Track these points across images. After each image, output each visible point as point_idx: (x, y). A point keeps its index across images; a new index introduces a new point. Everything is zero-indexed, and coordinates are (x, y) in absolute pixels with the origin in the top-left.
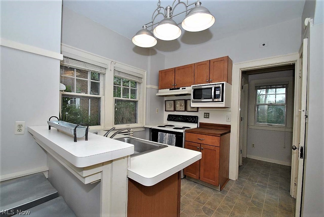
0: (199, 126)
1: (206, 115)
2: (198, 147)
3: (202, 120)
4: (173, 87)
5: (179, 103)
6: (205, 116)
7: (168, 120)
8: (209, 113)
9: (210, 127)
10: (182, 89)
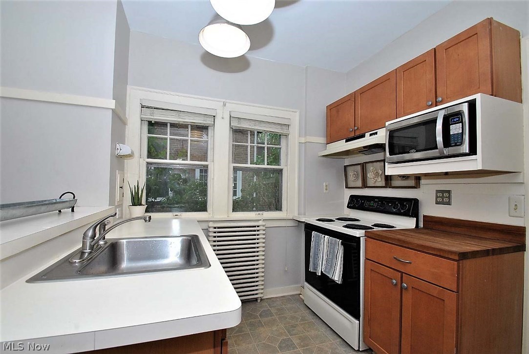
0: (421, 225)
1: (443, 197)
2: (394, 281)
3: (430, 209)
4: (352, 135)
5: (372, 168)
6: (439, 200)
7: (348, 207)
8: (449, 192)
9: (453, 230)
10: (371, 135)
